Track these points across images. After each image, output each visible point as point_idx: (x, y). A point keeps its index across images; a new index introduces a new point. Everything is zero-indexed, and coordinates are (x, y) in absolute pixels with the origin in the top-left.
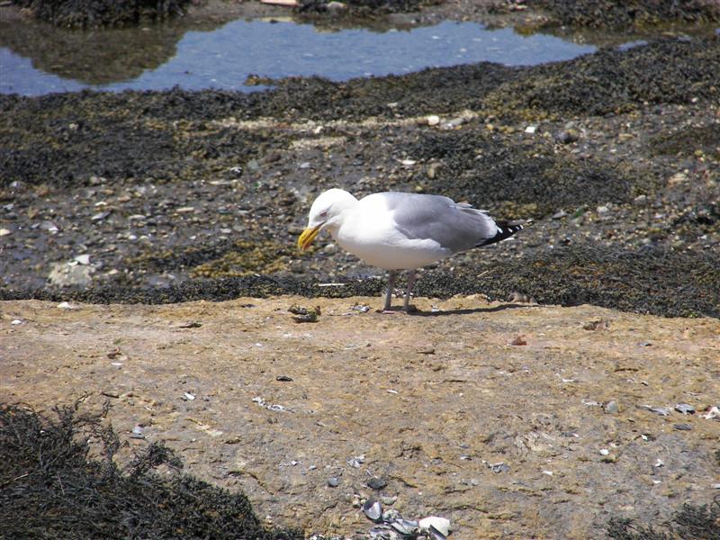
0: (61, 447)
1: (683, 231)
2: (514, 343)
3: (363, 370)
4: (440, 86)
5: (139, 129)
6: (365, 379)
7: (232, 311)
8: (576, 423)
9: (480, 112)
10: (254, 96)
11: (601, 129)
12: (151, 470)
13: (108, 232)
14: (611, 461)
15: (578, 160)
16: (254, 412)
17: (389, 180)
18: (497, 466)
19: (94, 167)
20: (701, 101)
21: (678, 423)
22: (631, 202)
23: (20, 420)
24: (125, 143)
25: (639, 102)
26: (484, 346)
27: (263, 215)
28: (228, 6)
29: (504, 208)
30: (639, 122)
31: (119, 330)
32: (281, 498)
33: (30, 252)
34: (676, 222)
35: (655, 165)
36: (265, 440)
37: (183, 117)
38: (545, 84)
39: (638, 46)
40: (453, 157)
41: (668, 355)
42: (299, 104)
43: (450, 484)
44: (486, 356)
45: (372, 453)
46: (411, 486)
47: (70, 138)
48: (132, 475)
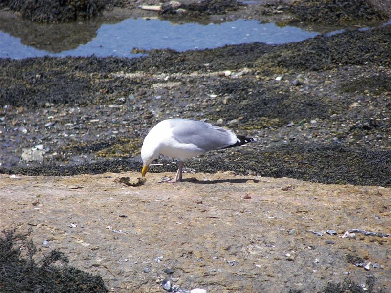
0: (6, 251)
1: (355, 133)
2: (245, 198)
3: (164, 212)
4: (232, 55)
5: (72, 77)
6: (165, 216)
7: (100, 180)
8: (274, 240)
9: (252, 69)
10: (134, 60)
11: (316, 78)
12: (52, 263)
13: (54, 133)
14: (291, 260)
15: (302, 95)
16: (107, 233)
17: (202, 105)
18: (232, 262)
19: (48, 98)
20: (369, 63)
21: (328, 240)
22: (329, 118)
24: (64, 85)
25: (337, 64)
26: (229, 199)
27: (135, 124)
28: (125, 11)
29: (262, 121)
30: (336, 75)
31: (40, 190)
32: (119, 278)
33: (12, 143)
34: (352, 128)
35: (343, 98)
36: (112, 248)
37: (96, 71)
38: (287, 54)
39: (337, 34)
40: (237, 93)
41: (324, 204)
42: (157, 64)
43: (207, 271)
44: (229, 205)
45: (167, 255)
46: (187, 273)
47: (36, 82)
48: (42, 266)
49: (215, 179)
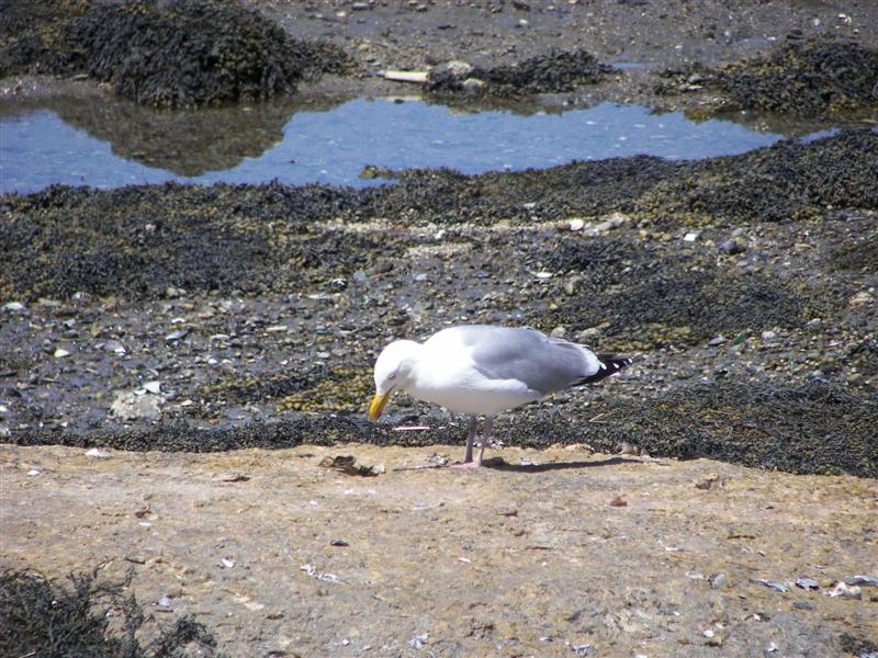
0: (76, 620)
1: (862, 361)
2: (613, 504)
3: (432, 534)
4: (588, 183)
5: (227, 231)
6: (433, 544)
7: (288, 462)
8: (677, 598)
9: (632, 215)
10: (367, 193)
11: (775, 237)
12: (179, 648)
13: (184, 355)
14: (716, 644)
15: (743, 275)
16: (302, 582)
17: (520, 295)
18: (583, 649)
19: (171, 277)
21: (799, 601)
22: (803, 326)
23: (29, 588)
24: (210, 248)
25: (822, 205)
26: (576, 508)
27: (368, 337)
28: (346, 82)
29: (652, 332)
30: (819, 230)
31: (152, 484)
33: (91, 377)
34: (854, 351)
35: (835, 282)
36: (313, 615)
37: (281, 218)
38: (709, 182)
39: (823, 138)
40: (597, 269)
41: (791, 521)
42: (418, 203)
44: (578, 519)
45: (436, 631)
47: (146, 241)
48: (157, 655)
49: (546, 461)
